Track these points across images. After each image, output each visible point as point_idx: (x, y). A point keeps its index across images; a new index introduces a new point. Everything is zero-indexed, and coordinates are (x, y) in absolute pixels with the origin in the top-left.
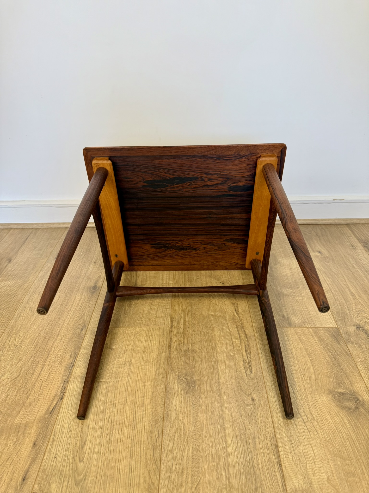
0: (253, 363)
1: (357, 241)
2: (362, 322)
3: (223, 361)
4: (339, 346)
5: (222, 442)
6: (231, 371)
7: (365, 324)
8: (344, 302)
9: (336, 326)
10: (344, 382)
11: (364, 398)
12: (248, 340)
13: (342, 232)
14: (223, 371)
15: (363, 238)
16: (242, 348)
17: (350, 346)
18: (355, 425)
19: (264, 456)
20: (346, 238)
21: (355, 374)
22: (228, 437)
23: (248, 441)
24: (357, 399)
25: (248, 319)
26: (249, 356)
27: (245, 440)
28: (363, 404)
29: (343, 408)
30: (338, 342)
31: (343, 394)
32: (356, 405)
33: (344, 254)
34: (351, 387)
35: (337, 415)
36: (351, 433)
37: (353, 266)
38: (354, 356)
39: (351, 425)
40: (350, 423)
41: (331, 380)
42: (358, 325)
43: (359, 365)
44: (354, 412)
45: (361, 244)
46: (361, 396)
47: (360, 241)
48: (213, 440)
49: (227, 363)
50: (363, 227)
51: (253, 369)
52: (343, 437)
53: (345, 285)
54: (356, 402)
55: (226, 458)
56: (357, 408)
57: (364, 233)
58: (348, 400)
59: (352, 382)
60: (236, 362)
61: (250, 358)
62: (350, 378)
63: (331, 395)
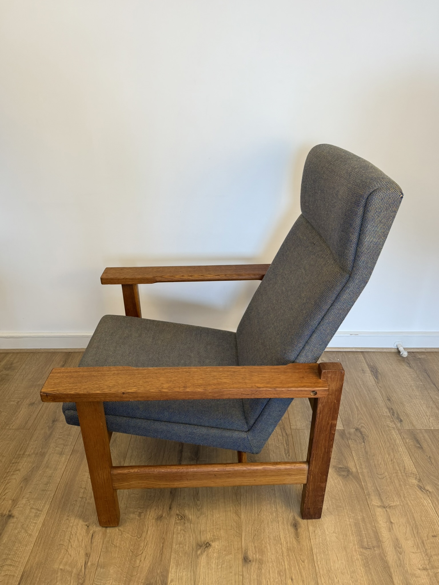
0: (290, 451)
1: (367, 366)
2: (360, 426)
3: (272, 449)
4: (343, 441)
5: (273, 492)
6: (277, 455)
7: (362, 427)
8: (350, 412)
9: (343, 429)
10: (343, 462)
11: (353, 470)
12: (287, 436)
13: (357, 358)
14: (273, 455)
15: (372, 364)
16: (284, 441)
17: (350, 441)
18: (346, 484)
19: (295, 498)
20: (359, 364)
21: (350, 457)
22: (276, 489)
23: (286, 492)
24: (348, 471)
25: (288, 423)
26: (288, 446)
27: (285, 491)
28: (352, 473)
29: (340, 475)
30: (343, 438)
31: (341, 468)
32: (348, 474)
33: (356, 377)
34: (346, 464)
35: (336, 479)
36: (342, 488)
37: (361, 387)
38: (351, 446)
39: (343, 484)
40: (343, 483)
41: (336, 460)
42: (357, 428)
43: (353, 452)
44: (346, 477)
45: (369, 369)
46: (351, 469)
47: (369, 366)
48: (267, 491)
49: (275, 450)
50: (373, 354)
51: (290, 454)
52: (338, 490)
53: (353, 401)
54: (348, 472)
55: (275, 499)
56: (348, 475)
57: (373, 359)
58: (344, 471)
59: (347, 462)
60: (280, 450)
61: (289, 447)
62: (347, 460)
63: (334, 469)
